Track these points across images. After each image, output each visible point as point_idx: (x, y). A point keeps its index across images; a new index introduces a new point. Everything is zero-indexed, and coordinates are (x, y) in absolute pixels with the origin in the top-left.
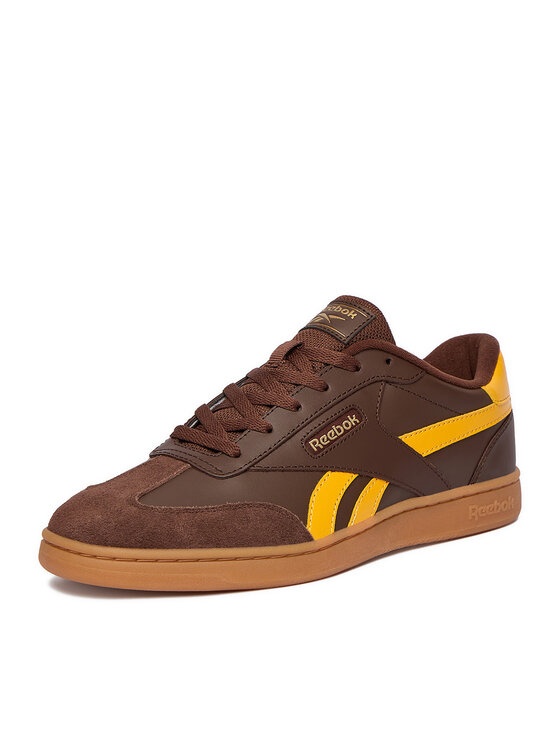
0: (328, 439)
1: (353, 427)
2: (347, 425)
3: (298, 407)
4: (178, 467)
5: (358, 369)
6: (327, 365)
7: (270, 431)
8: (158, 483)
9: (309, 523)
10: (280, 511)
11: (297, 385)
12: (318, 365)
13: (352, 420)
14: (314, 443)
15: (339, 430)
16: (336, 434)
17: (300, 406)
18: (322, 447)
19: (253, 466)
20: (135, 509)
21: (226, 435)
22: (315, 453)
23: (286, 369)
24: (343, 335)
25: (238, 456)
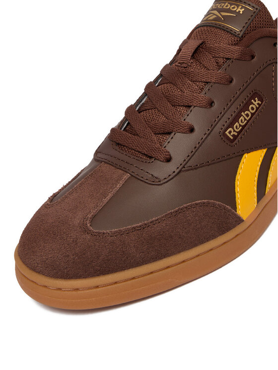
0: (240, 125)
1: (257, 109)
2: (253, 109)
3: (211, 104)
4: (120, 179)
5: (253, 57)
6: (228, 59)
7: (192, 130)
8: (105, 200)
9: (239, 207)
10: (214, 205)
11: (207, 83)
12: (221, 61)
13: (256, 102)
14: (230, 132)
15: (247, 115)
16: (245, 119)
17: (213, 102)
18: (236, 134)
19: (184, 167)
20: (89, 237)
21: (155, 138)
22: (232, 141)
23: (195, 68)
24: (237, 29)
25: (169, 160)
